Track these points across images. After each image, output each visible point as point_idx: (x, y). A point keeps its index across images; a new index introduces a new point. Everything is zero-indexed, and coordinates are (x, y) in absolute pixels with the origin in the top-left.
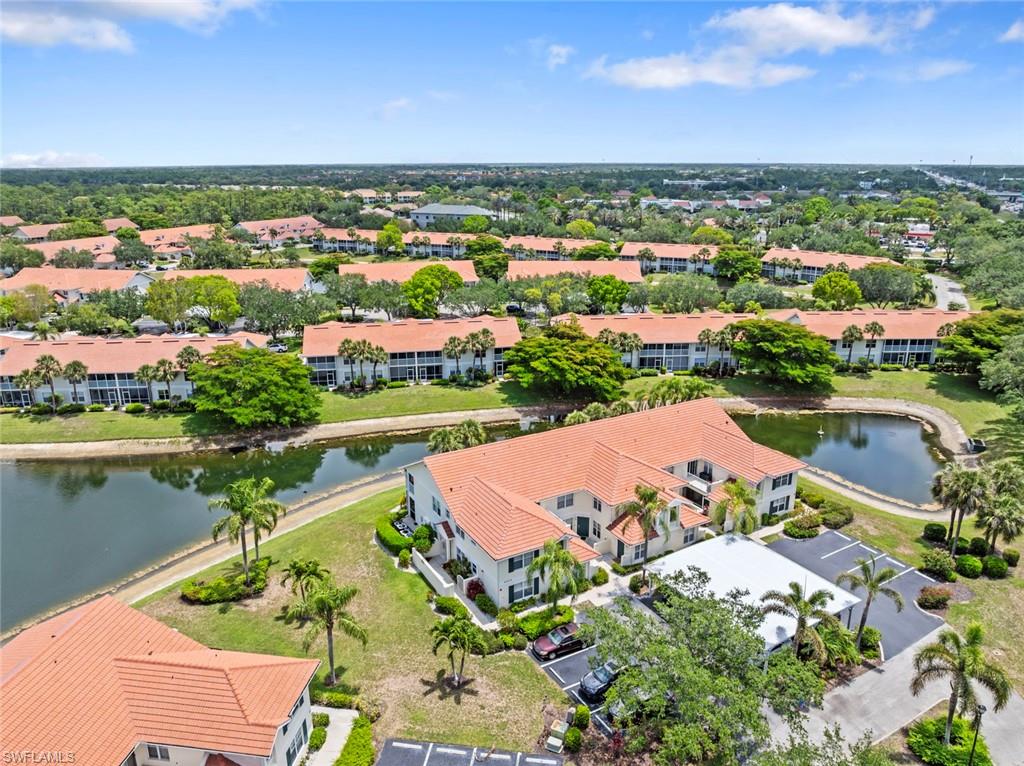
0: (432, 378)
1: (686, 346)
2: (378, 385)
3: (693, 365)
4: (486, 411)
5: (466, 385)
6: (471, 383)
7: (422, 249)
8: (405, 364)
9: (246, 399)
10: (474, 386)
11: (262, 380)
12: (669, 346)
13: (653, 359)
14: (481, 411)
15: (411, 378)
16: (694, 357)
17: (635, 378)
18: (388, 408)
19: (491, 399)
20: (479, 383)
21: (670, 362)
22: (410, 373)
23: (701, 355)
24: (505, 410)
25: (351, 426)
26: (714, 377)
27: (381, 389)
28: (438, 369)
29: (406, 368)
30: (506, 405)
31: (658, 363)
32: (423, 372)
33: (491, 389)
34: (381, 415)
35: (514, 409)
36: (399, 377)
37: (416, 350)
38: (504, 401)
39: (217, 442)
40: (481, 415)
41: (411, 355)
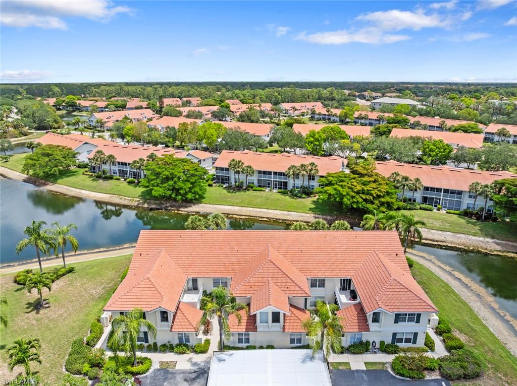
0: (281, 188)
1: (460, 193)
2: (249, 187)
3: (465, 207)
4: (296, 213)
5: (296, 196)
6: (299, 195)
7: (363, 121)
8: (267, 178)
9: (162, 183)
10: (300, 197)
11: (172, 174)
12: (446, 191)
13: (433, 198)
14: (292, 213)
15: (269, 187)
16: (466, 202)
17: (413, 209)
18: (242, 202)
19: (305, 206)
20: (304, 196)
21: (446, 203)
22: (269, 184)
23: (471, 201)
24: (308, 215)
25: (215, 208)
26: (478, 219)
27: (248, 190)
28: (286, 184)
29: (266, 180)
30: (310, 212)
31: (436, 202)
32: (276, 185)
33: (308, 202)
34: (236, 205)
35: (313, 215)
36: (262, 185)
37: (273, 170)
38: (310, 209)
39: (149, 204)
40: (291, 215)
41: (270, 173)
